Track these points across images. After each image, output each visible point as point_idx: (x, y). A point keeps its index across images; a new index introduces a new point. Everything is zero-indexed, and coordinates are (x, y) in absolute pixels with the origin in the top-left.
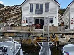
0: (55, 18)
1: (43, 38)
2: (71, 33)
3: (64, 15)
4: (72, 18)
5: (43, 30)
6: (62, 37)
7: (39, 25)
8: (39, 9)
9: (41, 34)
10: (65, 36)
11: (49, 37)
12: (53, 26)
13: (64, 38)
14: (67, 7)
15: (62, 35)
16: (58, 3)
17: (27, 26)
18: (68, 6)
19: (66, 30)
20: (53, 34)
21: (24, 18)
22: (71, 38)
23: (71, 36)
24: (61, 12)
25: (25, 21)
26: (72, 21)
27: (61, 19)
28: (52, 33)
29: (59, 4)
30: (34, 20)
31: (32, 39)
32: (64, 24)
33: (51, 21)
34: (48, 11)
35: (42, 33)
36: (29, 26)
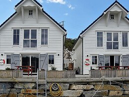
0: (59, 55)
1: (37, 91)
2: (84, 81)
3: (74, 50)
4: (88, 56)
5: (37, 76)
6: (69, 89)
7: (30, 67)
8: (30, 39)
9: (33, 85)
10: (74, 87)
11: (48, 88)
12: (54, 69)
13: (74, 90)
14: (79, 36)
15: (70, 85)
16: (63, 28)
17: (8, 69)
18: (81, 34)
19: (77, 76)
20: (54, 85)
21: (2, 55)
22: (85, 90)
23: (85, 87)
24: (69, 45)
25: (4, 60)
26: (87, 60)
27: (69, 57)
28: (51, 83)
29: (66, 31)
30: (21, 59)
31: (18, 93)
32: (75, 66)
33: (51, 61)
34: (46, 43)
35: (35, 83)
36: (12, 69)
